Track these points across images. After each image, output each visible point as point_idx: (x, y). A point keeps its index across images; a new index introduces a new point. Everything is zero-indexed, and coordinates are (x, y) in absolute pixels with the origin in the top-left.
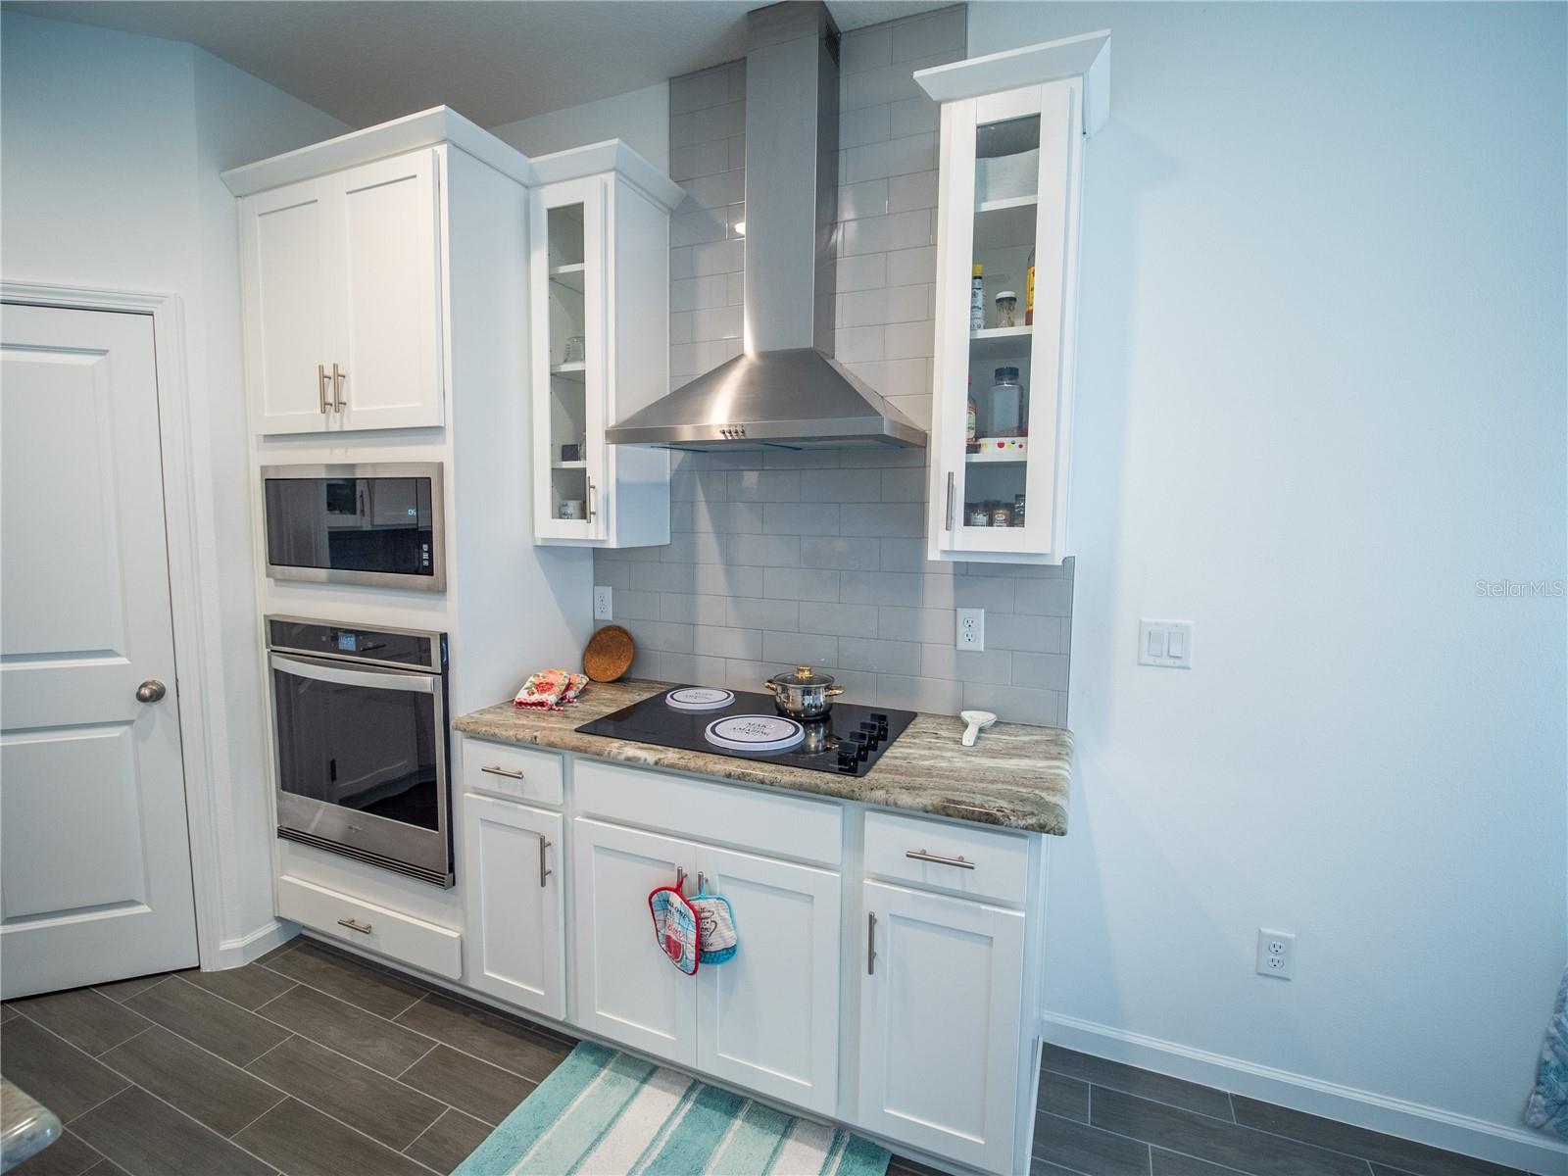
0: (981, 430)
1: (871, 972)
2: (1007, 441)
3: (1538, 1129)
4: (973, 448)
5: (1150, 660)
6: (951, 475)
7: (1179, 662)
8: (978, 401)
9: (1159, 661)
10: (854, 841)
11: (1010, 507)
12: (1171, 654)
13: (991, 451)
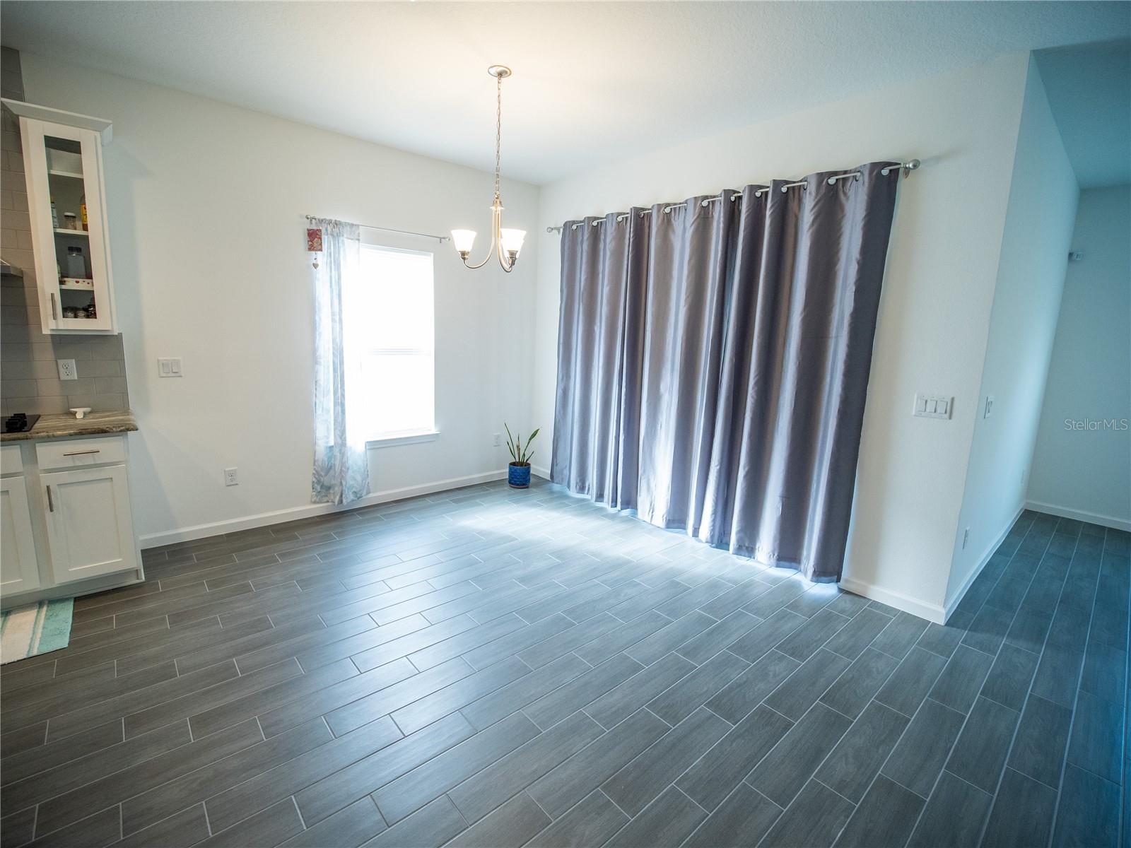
0: (63, 276)
1: (51, 510)
2: (80, 280)
3: (315, 502)
4: (62, 282)
5: (164, 375)
6: (52, 295)
7: (177, 374)
8: (62, 261)
9: (169, 375)
10: (32, 459)
11: (86, 310)
12: (174, 371)
13: (71, 284)
